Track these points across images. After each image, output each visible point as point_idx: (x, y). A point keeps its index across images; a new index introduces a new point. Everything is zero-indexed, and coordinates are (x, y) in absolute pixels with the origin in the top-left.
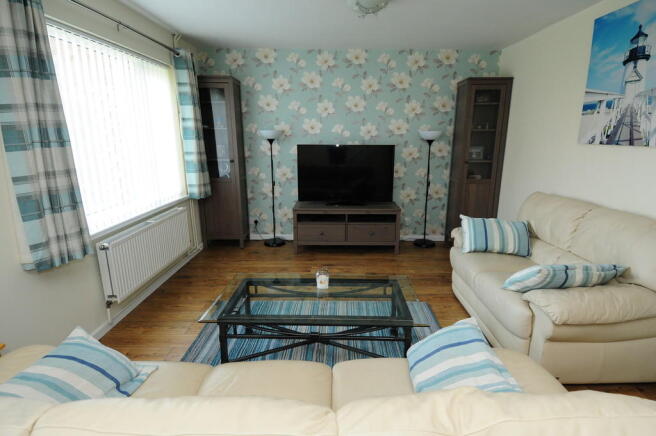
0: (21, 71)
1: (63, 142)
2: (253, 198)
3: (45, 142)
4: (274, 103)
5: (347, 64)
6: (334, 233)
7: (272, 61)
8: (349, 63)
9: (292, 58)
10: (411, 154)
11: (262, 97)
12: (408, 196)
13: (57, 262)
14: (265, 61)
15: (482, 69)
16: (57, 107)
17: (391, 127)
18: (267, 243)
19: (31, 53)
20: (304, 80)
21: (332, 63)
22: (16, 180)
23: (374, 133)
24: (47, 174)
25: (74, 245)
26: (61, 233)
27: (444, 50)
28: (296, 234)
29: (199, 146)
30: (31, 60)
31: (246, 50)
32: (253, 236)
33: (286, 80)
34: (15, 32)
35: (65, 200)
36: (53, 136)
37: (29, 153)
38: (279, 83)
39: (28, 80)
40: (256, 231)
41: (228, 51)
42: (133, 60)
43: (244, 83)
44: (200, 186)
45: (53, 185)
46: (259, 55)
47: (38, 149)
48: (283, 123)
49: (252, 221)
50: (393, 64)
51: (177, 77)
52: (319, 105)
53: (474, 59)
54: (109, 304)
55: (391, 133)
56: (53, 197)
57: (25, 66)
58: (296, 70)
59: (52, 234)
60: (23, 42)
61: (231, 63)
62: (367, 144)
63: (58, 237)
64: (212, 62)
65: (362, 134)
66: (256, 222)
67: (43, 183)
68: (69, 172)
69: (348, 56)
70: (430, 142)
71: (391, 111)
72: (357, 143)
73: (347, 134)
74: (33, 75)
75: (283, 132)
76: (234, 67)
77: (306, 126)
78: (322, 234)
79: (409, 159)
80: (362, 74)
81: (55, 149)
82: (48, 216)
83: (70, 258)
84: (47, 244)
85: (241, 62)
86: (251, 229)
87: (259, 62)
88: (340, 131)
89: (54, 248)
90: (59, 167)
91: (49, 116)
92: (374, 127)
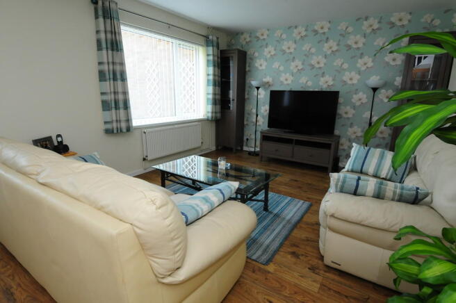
0: (107, 48)
1: (124, 79)
2: (247, 125)
3: (115, 79)
4: (265, 64)
5: (314, 34)
6: (284, 151)
7: (265, 37)
8: (316, 32)
9: (278, 33)
10: (360, 100)
11: (258, 61)
12: (355, 133)
13: (115, 131)
14: (262, 38)
15: (436, 26)
16: (122, 64)
17: (345, 78)
18: (250, 153)
19: (112, 40)
20: (284, 48)
21: (304, 33)
22: (102, 94)
23: (331, 83)
24: (115, 93)
25: (123, 125)
26: (118, 119)
27: (397, 14)
28: (261, 148)
29: (214, 90)
30: (112, 43)
31: (251, 32)
32: (245, 148)
33: (273, 49)
34: (106, 32)
35: (121, 105)
36: (119, 76)
37: (108, 83)
38: (269, 51)
39: (110, 52)
40: (247, 145)
41: (242, 33)
42: (176, 42)
43: (248, 53)
44: (212, 113)
45: (117, 98)
46: (258, 34)
47: (112, 82)
48: (268, 77)
49: (245, 138)
50: (350, 29)
51: (207, 51)
52: (292, 64)
53: (427, 18)
54: (144, 159)
55: (345, 83)
56: (116, 102)
57: (109, 46)
58: (280, 41)
59: (114, 119)
60: (109, 36)
61: (243, 40)
62: (324, 90)
63: (117, 121)
64: (233, 41)
65: (321, 83)
66: (247, 139)
67: (113, 96)
68: (125, 93)
69: (316, 28)
70: (375, 90)
71: (346, 66)
72: (316, 90)
73: (310, 83)
74: (113, 50)
75: (268, 83)
76: (244, 43)
77: (282, 79)
78: (277, 150)
79: (358, 104)
80: (325, 39)
81: (119, 82)
82: (114, 111)
83: (121, 131)
84: (112, 122)
85: (248, 40)
86: (245, 144)
87: (258, 38)
88: (305, 82)
89: (115, 125)
90: (120, 90)
91: (118, 68)
92: (331, 79)
